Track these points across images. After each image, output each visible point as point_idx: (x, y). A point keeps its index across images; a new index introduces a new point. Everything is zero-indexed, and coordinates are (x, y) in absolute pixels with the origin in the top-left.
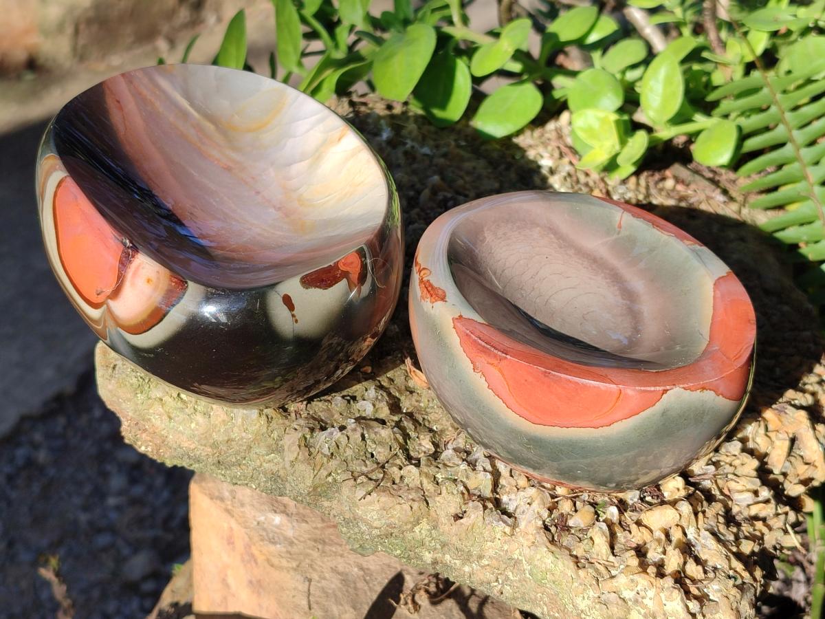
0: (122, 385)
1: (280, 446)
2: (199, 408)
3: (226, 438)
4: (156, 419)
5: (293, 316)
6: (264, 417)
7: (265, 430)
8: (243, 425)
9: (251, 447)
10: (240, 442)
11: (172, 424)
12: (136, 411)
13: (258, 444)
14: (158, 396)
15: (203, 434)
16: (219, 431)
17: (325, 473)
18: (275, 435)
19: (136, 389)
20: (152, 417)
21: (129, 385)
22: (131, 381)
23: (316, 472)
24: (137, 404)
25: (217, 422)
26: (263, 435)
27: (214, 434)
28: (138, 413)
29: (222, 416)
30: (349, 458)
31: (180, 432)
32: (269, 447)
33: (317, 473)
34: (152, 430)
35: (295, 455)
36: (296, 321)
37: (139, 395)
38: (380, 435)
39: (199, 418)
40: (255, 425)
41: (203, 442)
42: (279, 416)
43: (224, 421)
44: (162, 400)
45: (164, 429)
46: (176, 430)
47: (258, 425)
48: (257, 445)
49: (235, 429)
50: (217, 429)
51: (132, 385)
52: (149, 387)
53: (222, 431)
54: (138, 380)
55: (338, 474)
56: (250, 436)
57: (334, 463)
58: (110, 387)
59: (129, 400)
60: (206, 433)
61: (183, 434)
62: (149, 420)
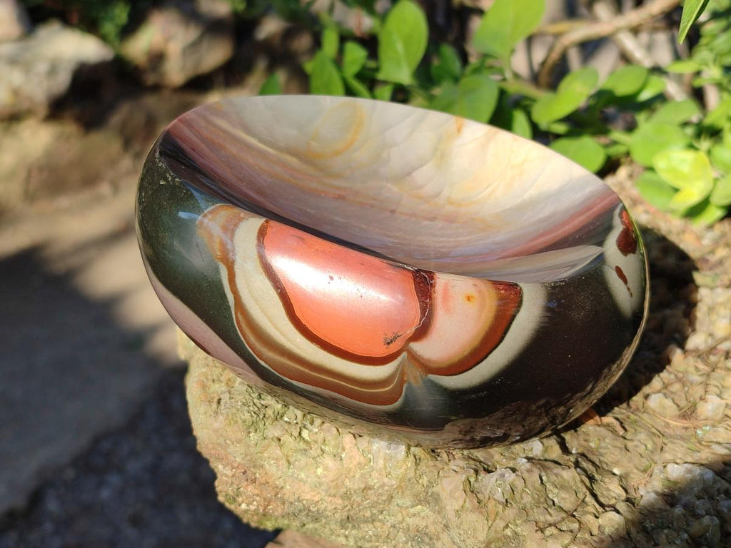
0: (232, 422)
1: (430, 494)
2: (327, 449)
3: (362, 486)
4: (270, 465)
6: (411, 458)
7: (411, 474)
8: (385, 468)
9: (392, 497)
10: (380, 491)
11: (291, 471)
12: (246, 455)
13: (402, 493)
14: (276, 435)
15: (333, 481)
16: (354, 477)
17: (502, 524)
18: (425, 480)
19: (249, 427)
20: (265, 463)
21: (240, 422)
22: (243, 417)
23: (490, 523)
24: (249, 446)
25: (351, 466)
26: (409, 480)
27: (347, 480)
28: (248, 458)
29: (357, 457)
30: (528, 506)
31: (302, 480)
32: (416, 496)
33: (492, 525)
34: (264, 479)
35: (461, 502)
37: (251, 435)
38: (562, 477)
39: (329, 461)
40: (400, 468)
41: (333, 492)
42: (428, 456)
43: (359, 464)
44: (280, 440)
45: (280, 478)
46: (297, 478)
47: (404, 467)
48: (400, 494)
49: (375, 474)
50: (352, 474)
51: (244, 422)
52: (265, 425)
53: (357, 476)
54: (252, 416)
55: (517, 525)
56: (394, 482)
57: (510, 513)
58: (216, 425)
59: (239, 441)
60: (337, 479)
61: (305, 482)
62: (262, 466)
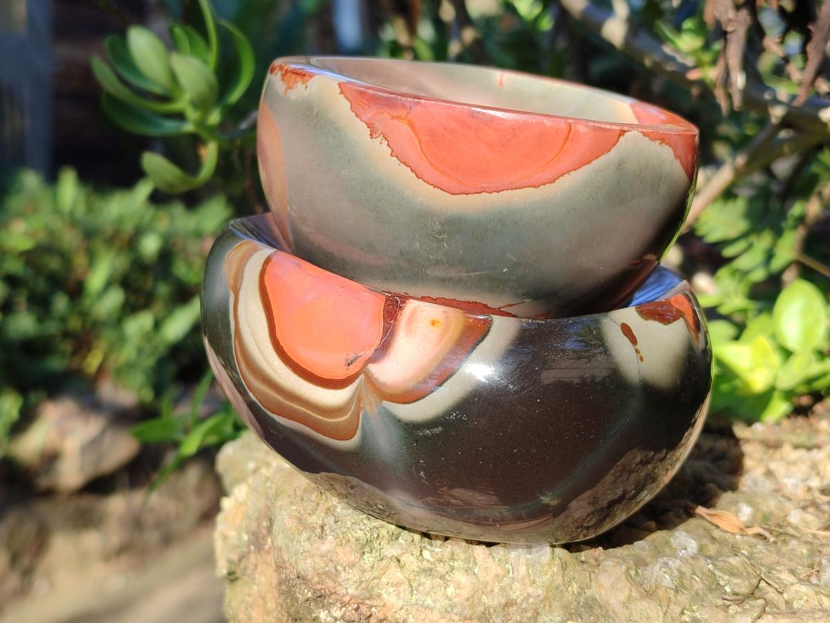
0: (344, 542)
2: (456, 564)
3: (503, 601)
4: (389, 594)
5: (637, 351)
6: (557, 561)
7: (559, 580)
8: (529, 575)
9: (538, 613)
10: (524, 606)
11: (414, 597)
12: (361, 582)
13: (550, 606)
14: (395, 554)
15: (468, 599)
16: (492, 591)
17: (678, 610)
18: (575, 587)
19: (364, 546)
20: (383, 592)
21: (353, 540)
22: (355, 535)
23: (664, 609)
24: (364, 571)
25: (487, 578)
26: (557, 588)
27: (484, 597)
28: (364, 585)
29: (494, 568)
31: (427, 608)
32: (566, 607)
33: (666, 611)
34: (381, 613)
35: (626, 593)
36: (641, 359)
37: (365, 557)
39: (460, 577)
40: (546, 574)
41: (468, 613)
42: (575, 561)
43: (497, 576)
44: (399, 561)
45: (401, 609)
46: (421, 606)
47: (550, 573)
48: (547, 607)
49: (516, 586)
50: (489, 589)
51: (358, 540)
52: (380, 544)
53: (496, 590)
54: (365, 534)
55: (693, 611)
56: (540, 592)
57: (684, 598)
58: (325, 547)
59: (352, 566)
60: (472, 596)
61: (432, 609)
62: (379, 596)
